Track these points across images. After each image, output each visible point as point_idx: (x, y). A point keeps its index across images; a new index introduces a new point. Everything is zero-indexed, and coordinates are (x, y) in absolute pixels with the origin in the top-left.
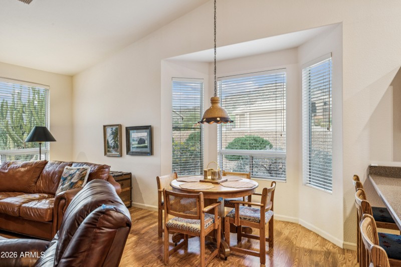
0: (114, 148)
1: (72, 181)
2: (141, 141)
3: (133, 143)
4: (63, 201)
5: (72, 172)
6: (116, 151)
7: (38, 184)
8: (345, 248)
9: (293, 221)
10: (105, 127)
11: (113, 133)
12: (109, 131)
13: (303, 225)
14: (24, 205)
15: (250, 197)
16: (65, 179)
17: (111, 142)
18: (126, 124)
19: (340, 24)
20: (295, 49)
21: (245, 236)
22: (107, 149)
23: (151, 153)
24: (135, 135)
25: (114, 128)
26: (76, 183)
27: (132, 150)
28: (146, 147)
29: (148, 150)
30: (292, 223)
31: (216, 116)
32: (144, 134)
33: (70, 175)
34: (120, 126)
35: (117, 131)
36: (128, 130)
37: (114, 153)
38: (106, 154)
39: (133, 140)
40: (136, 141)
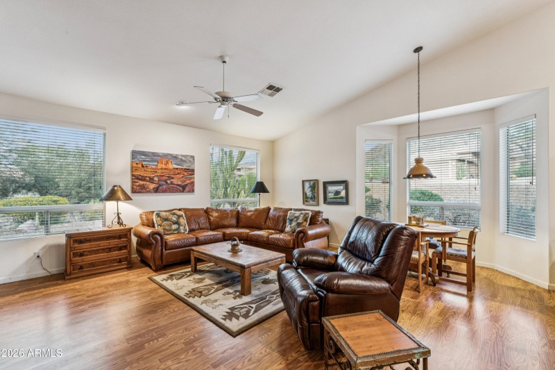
0: (311, 198)
1: (299, 221)
2: (337, 193)
3: (330, 194)
4: (301, 235)
5: (296, 215)
6: (314, 201)
7: (267, 224)
8: (551, 289)
9: (489, 267)
10: (303, 181)
11: (310, 187)
12: (307, 185)
13: (499, 270)
14: (270, 236)
15: (450, 239)
16: (291, 221)
17: (309, 193)
18: (322, 179)
19: (547, 89)
20: (492, 110)
21: (445, 272)
22: (306, 199)
23: (347, 203)
24: (331, 188)
25: (312, 183)
26: (302, 223)
27: (329, 200)
28: (342, 198)
29: (344, 201)
30: (487, 268)
31: (422, 173)
32: (340, 188)
33: (295, 217)
34: (317, 181)
35: (314, 185)
36: (325, 184)
37: (311, 202)
38: (304, 203)
39: (330, 192)
40: (332, 193)
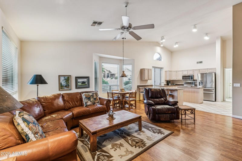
0: (66, 86)
2: (83, 82)
4: (108, 102)
6: (68, 87)
10: (59, 76)
11: (65, 79)
12: (62, 78)
17: (64, 84)
18: (74, 75)
20: (121, 60)
22: (61, 87)
23: (88, 87)
24: (80, 80)
25: (66, 77)
27: (78, 86)
28: (86, 85)
32: (85, 80)
34: (70, 76)
35: (68, 79)
36: (77, 78)
37: (66, 89)
38: (59, 90)
39: (79, 82)
40: (81, 82)
